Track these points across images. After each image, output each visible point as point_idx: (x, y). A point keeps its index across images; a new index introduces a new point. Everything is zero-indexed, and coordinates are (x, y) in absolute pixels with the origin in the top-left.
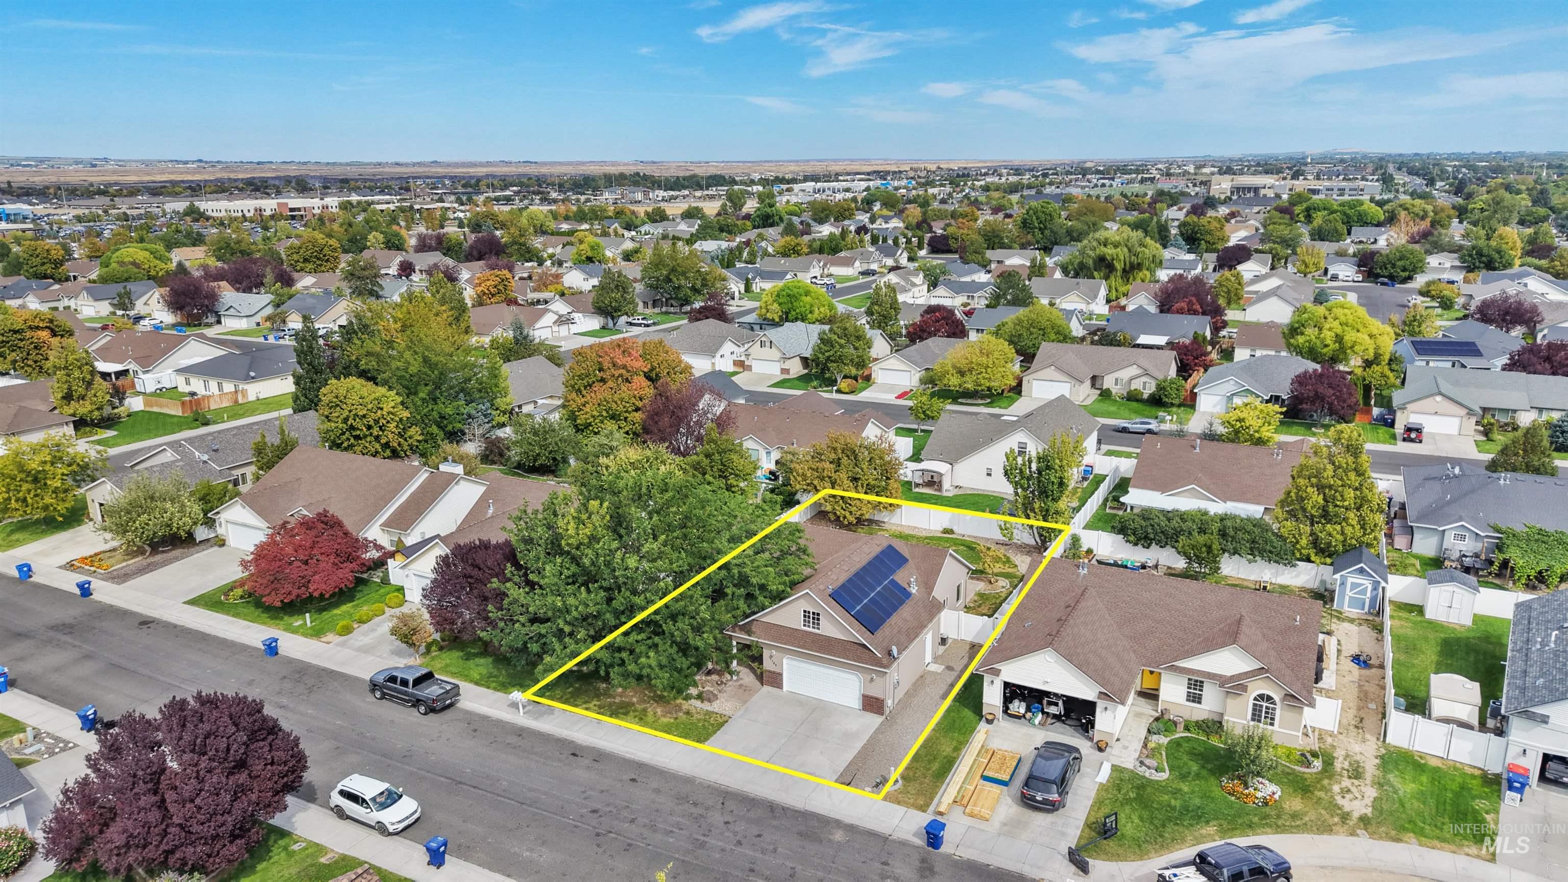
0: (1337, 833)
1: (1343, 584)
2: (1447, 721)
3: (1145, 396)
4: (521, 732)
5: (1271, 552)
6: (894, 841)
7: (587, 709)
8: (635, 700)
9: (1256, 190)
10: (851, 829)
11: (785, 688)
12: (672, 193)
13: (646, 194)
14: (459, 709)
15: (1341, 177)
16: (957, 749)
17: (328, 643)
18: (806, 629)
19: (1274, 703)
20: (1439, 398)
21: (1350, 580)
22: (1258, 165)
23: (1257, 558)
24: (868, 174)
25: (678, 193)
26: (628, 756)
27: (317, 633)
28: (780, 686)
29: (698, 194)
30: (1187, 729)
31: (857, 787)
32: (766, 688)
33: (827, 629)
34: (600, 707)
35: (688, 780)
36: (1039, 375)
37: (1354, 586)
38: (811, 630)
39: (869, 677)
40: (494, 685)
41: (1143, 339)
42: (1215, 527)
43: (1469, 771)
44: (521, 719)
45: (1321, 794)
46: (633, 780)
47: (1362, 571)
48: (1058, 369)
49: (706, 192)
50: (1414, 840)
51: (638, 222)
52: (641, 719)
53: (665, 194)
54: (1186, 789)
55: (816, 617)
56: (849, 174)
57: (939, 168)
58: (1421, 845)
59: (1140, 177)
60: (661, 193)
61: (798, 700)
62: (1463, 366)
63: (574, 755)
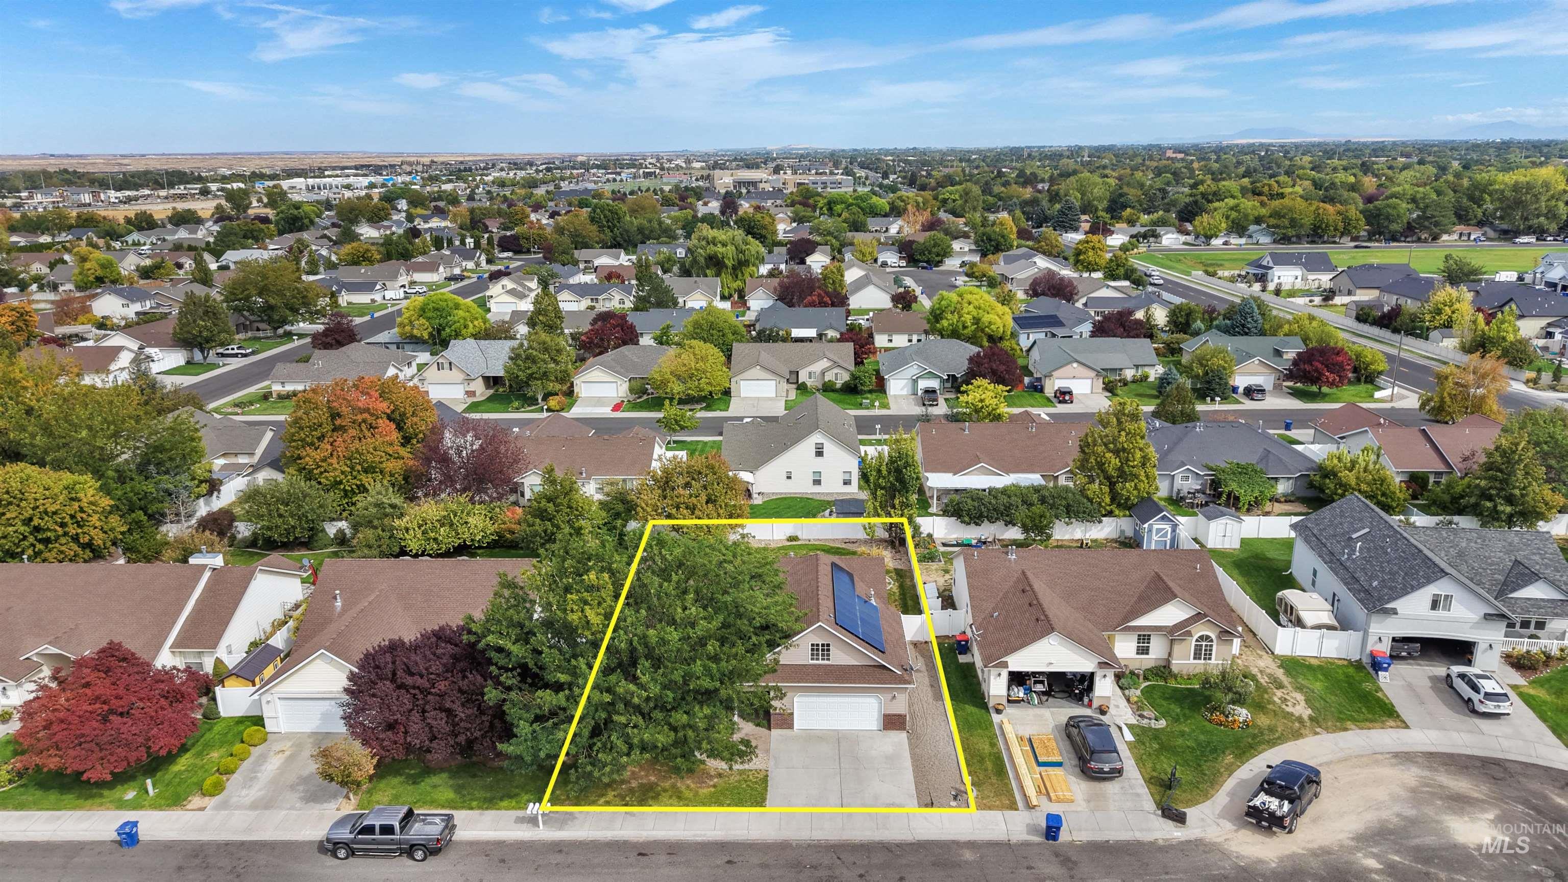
0: (1306, 736)
1: (1150, 531)
2: (1318, 627)
3: (838, 386)
4: (558, 847)
5: (1084, 512)
6: (1015, 845)
7: (608, 803)
8: (653, 778)
9: (754, 184)
10: (972, 845)
11: (796, 726)
12: (128, 193)
13: (95, 195)
14: (460, 843)
15: (813, 172)
16: (993, 745)
17: (202, 809)
18: (815, 662)
19: (1212, 641)
20: (1075, 365)
21: (1155, 527)
22: (735, 159)
23: (1073, 520)
24: (356, 168)
25: (135, 193)
26: (699, 839)
27: (175, 800)
28: (790, 726)
29: (163, 193)
30: (1146, 678)
31: (941, 806)
32: (775, 732)
33: (839, 657)
34: (623, 798)
35: (784, 846)
36: (747, 375)
37: (1159, 531)
38: (820, 662)
39: (890, 696)
40: (474, 804)
41: (796, 333)
42: (1035, 498)
43: (1340, 663)
44: (544, 833)
45: (1270, 707)
46: (729, 862)
47: (1164, 518)
48: (763, 367)
49: (172, 191)
50: (1353, 727)
51: (121, 230)
52: (680, 798)
53: (119, 194)
54: (1187, 729)
55: (826, 648)
56: (334, 168)
57: (432, 162)
58: (1362, 728)
59: (641, 171)
60: (113, 195)
61: (814, 737)
62: (1054, 335)
63: (640, 854)
